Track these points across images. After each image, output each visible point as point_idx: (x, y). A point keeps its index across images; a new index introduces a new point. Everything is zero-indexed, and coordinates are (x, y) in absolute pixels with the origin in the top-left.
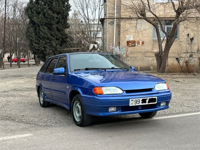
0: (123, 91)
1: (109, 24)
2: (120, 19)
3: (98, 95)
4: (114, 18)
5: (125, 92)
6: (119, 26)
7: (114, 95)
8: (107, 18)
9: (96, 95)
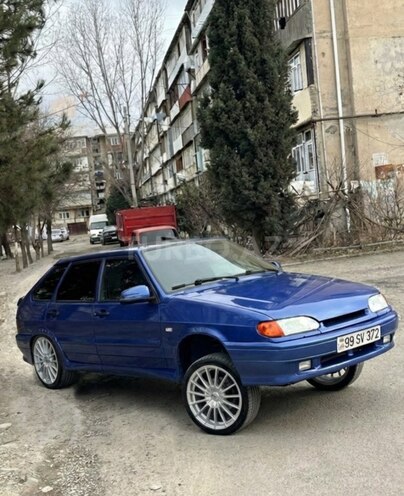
0: (319, 322)
1: (327, 131)
2: (351, 118)
3: (274, 339)
4: (338, 119)
5: (322, 324)
6: (351, 135)
7: (306, 335)
8: (321, 120)
9: (268, 339)
